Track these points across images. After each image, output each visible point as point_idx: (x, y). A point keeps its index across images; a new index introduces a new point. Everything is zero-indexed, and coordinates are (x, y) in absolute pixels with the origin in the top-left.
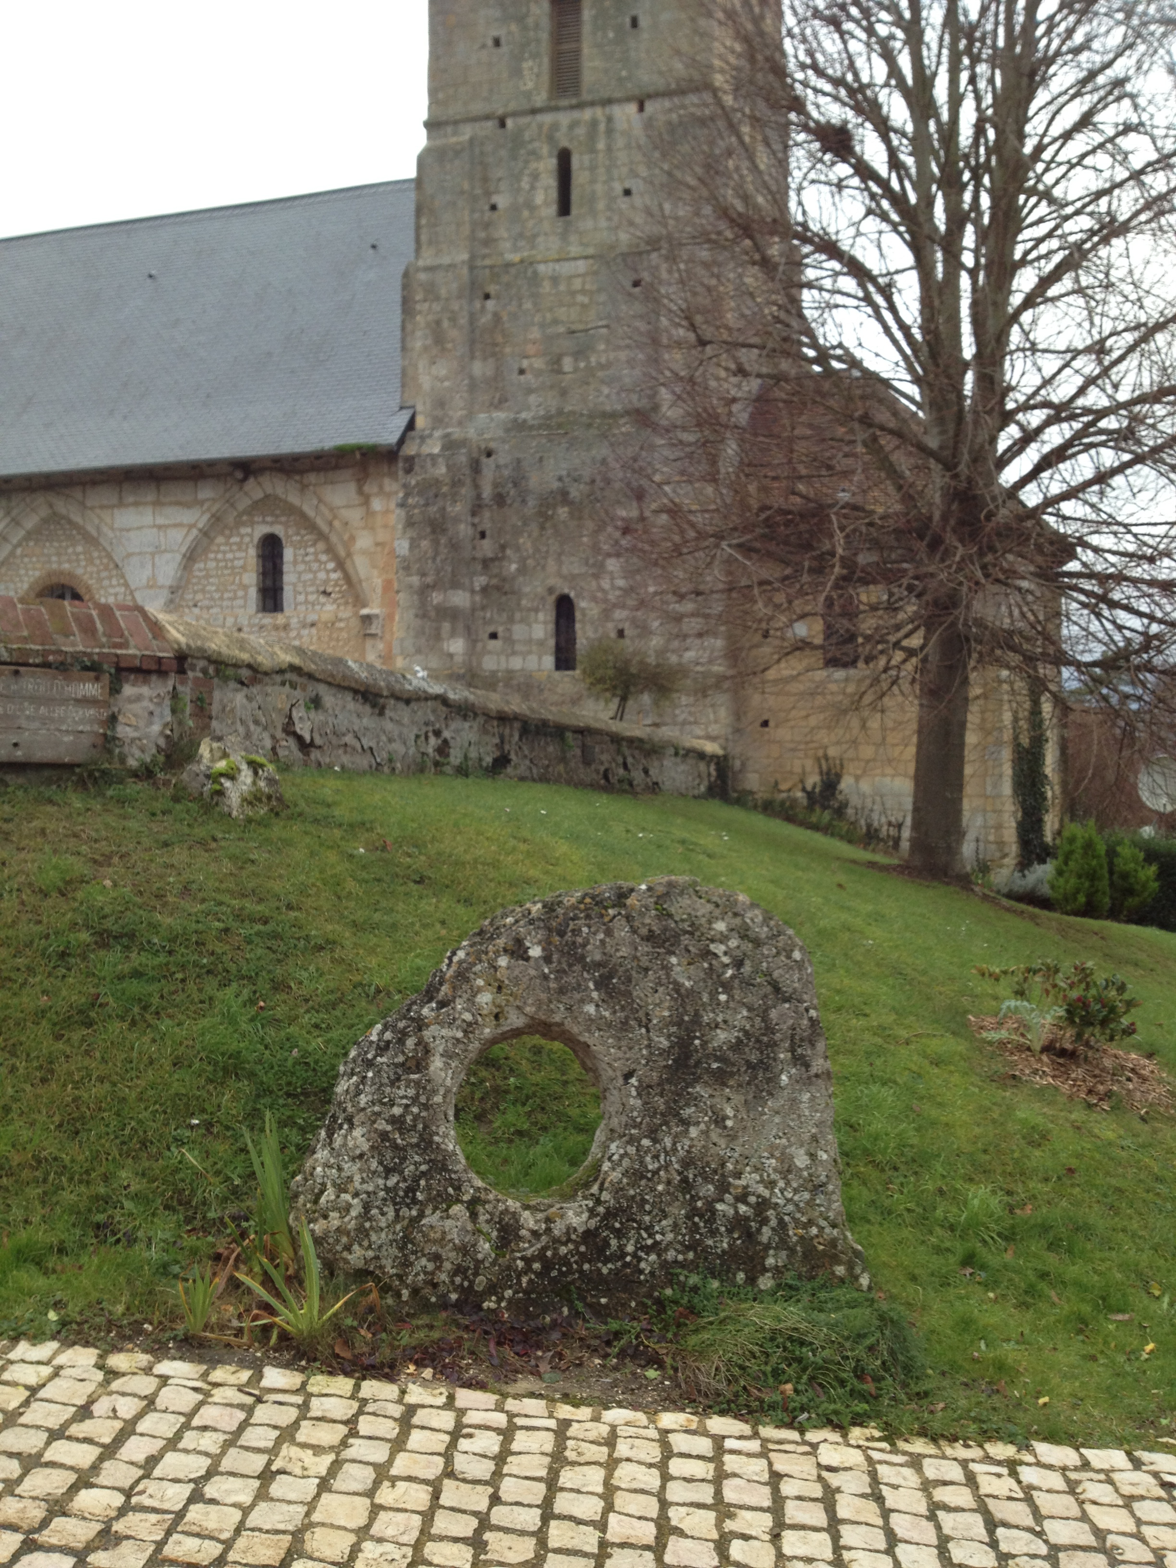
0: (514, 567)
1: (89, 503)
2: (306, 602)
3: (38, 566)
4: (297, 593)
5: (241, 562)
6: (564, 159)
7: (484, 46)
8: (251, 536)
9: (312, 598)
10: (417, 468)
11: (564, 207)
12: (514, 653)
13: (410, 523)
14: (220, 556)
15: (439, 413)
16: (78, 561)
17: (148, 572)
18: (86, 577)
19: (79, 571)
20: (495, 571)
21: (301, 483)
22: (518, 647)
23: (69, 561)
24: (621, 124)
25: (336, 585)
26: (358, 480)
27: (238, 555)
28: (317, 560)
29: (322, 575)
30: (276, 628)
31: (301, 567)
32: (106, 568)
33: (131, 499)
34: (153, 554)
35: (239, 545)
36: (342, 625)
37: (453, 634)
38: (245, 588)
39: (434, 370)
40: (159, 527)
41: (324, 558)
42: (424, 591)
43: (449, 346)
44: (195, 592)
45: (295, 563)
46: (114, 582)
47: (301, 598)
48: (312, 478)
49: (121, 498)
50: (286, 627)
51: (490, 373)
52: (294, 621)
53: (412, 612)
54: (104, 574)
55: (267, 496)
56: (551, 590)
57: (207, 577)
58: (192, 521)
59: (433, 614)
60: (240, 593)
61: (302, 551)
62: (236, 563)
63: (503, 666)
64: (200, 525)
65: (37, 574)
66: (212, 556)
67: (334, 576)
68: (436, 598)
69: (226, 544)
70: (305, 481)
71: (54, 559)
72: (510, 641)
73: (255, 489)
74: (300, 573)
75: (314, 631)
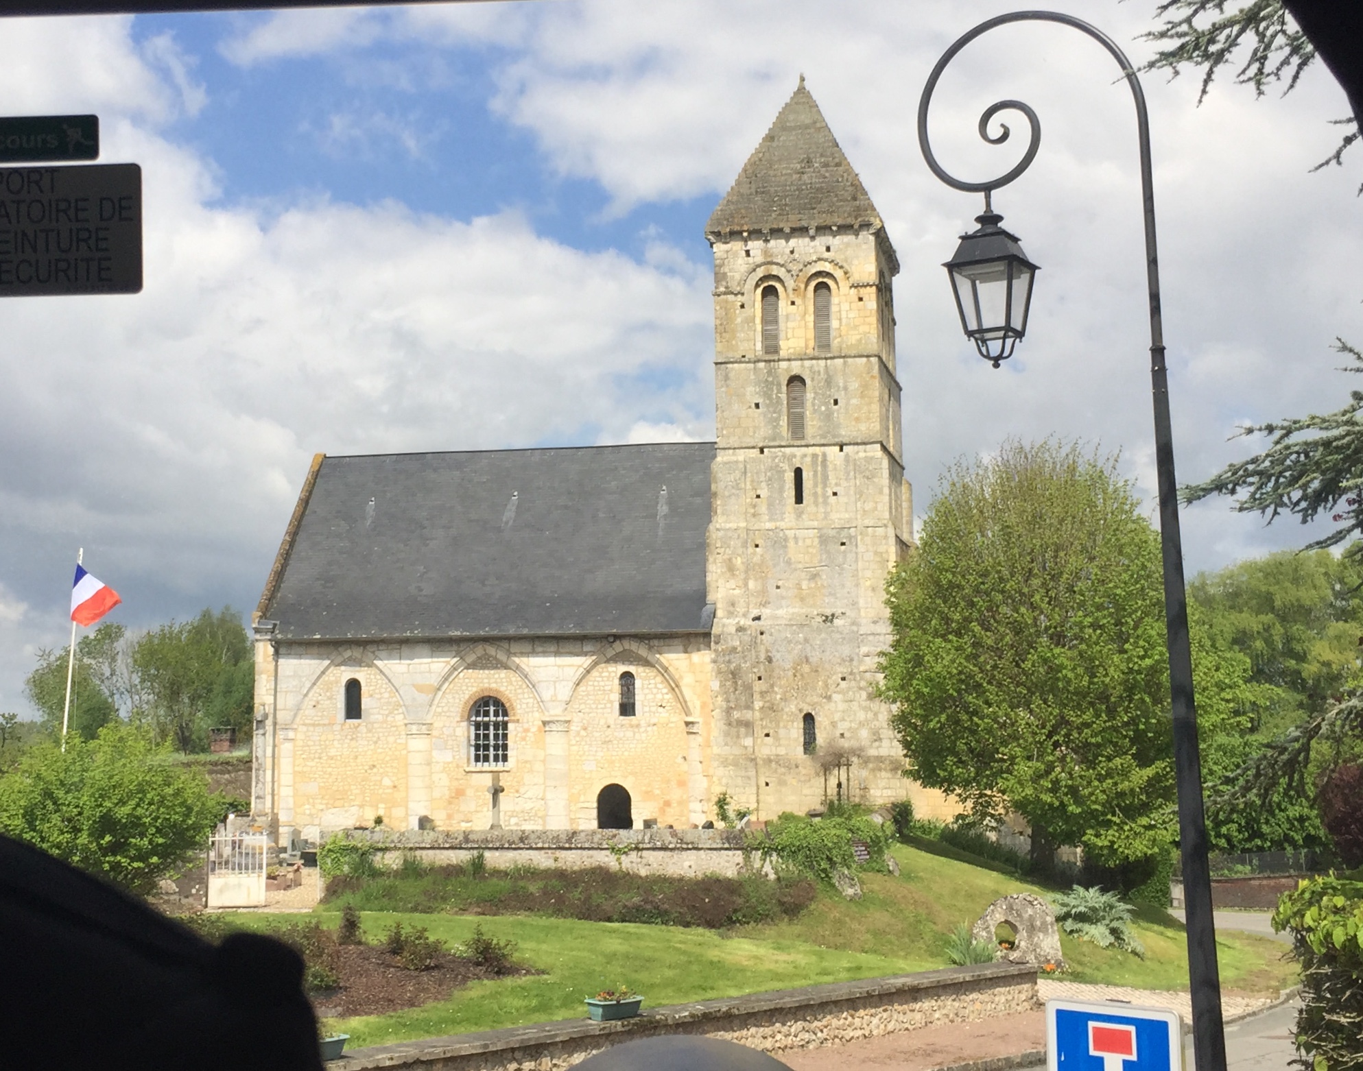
0: (778, 697)
1: (512, 650)
2: (650, 711)
3: (475, 685)
4: (644, 706)
5: (609, 688)
6: (798, 473)
7: (750, 407)
8: (616, 672)
9: (653, 709)
10: (722, 641)
11: (799, 499)
12: (780, 745)
13: (719, 672)
14: (596, 683)
15: (731, 609)
16: (502, 682)
17: (551, 692)
18: (507, 692)
19: (502, 689)
20: (768, 698)
21: (649, 644)
22: (782, 742)
23: (496, 682)
24: (830, 458)
25: (668, 702)
26: (684, 646)
27: (607, 683)
28: (656, 688)
29: (660, 696)
30: (632, 726)
31: (646, 691)
32: (521, 687)
33: (540, 649)
34: (555, 682)
35: (608, 677)
36: (672, 725)
37: (746, 735)
38: (611, 702)
39: (728, 585)
40: (559, 666)
41: (660, 686)
42: (728, 711)
43: (737, 573)
44: (580, 704)
45: (643, 688)
46: (526, 696)
47: (647, 709)
48: (656, 642)
49: (533, 649)
50: (638, 726)
51: (759, 588)
52: (643, 723)
53: (722, 722)
54: (519, 691)
55: (625, 650)
56: (801, 711)
57: (588, 695)
58: (580, 663)
59: (735, 723)
60: (609, 705)
61: (647, 682)
62: (606, 688)
63: (774, 752)
64: (585, 666)
65: (474, 689)
66: (591, 683)
67: (667, 697)
68: (736, 715)
69: (600, 676)
70: (651, 644)
71: (486, 681)
72: (777, 739)
73: (618, 647)
74: (646, 695)
75: (655, 728)
